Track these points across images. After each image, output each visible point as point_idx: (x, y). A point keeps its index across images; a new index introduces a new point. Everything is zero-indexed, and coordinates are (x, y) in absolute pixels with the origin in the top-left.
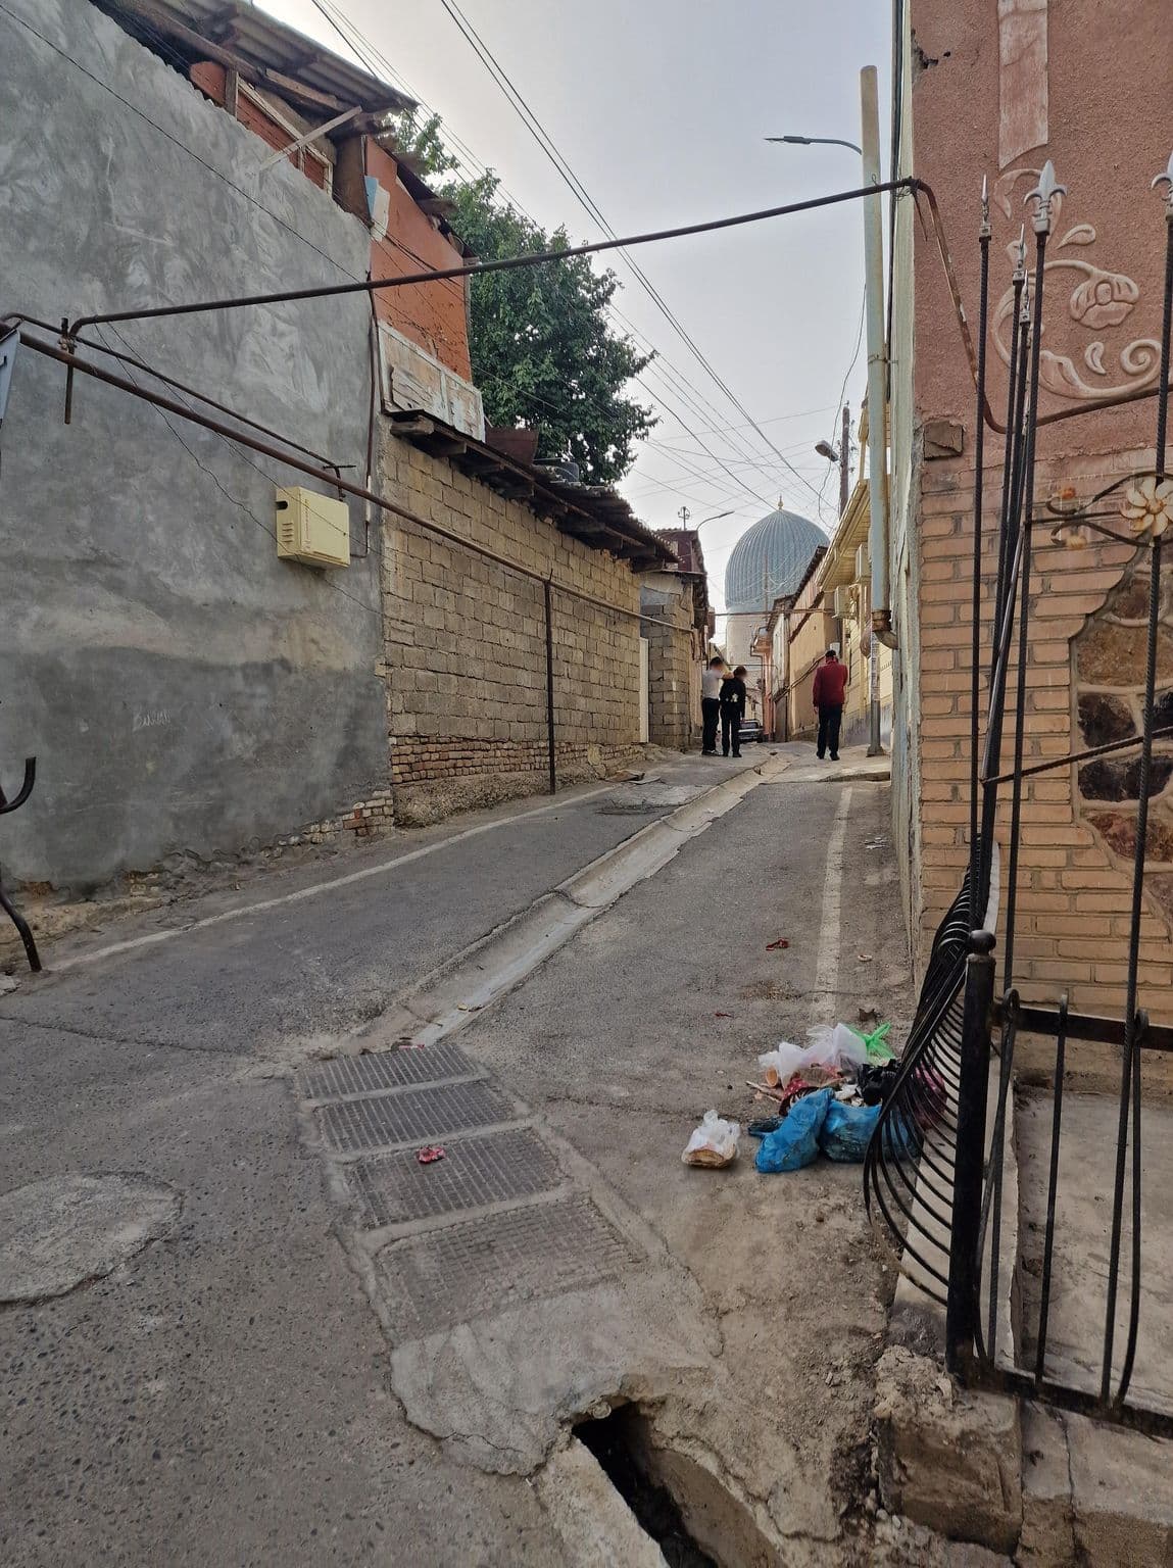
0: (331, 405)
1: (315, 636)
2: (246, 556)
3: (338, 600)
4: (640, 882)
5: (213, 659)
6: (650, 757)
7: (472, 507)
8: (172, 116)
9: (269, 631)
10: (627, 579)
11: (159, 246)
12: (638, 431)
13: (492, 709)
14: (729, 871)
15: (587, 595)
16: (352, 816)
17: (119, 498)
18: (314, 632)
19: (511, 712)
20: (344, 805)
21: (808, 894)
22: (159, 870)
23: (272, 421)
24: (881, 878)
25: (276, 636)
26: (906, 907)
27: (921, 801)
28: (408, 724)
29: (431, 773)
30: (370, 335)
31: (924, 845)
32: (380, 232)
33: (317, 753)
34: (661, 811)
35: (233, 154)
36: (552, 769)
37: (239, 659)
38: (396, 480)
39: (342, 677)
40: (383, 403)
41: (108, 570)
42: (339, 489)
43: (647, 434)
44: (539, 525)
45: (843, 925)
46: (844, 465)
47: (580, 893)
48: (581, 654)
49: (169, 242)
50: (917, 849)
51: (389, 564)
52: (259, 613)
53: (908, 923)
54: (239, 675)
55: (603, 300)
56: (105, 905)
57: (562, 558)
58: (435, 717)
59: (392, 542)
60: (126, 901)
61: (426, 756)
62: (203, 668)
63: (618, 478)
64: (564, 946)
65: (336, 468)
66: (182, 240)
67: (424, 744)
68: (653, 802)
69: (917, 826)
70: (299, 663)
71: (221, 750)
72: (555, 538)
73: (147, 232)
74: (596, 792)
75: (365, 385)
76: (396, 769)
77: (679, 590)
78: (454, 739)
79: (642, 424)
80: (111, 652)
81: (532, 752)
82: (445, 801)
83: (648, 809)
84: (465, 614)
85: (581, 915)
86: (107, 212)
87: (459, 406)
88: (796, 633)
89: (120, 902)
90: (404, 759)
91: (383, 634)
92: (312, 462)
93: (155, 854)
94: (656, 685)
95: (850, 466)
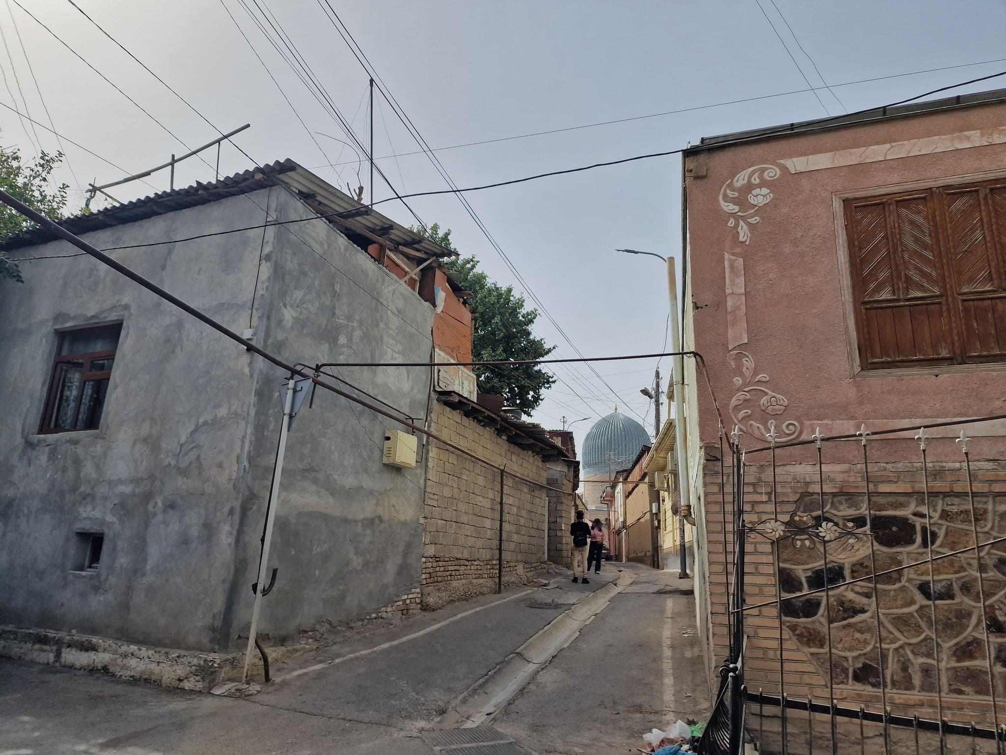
0: (412, 389)
1: (395, 503)
2: (369, 464)
3: (406, 484)
4: (561, 650)
5: (350, 517)
6: (550, 571)
7: (469, 433)
8: (362, 271)
9: (375, 501)
10: (540, 466)
11: (352, 326)
12: (546, 385)
13: (471, 541)
14: (610, 645)
15: (520, 476)
16: (401, 603)
17: (322, 439)
18: (394, 501)
19: (479, 543)
20: (398, 596)
21: (654, 661)
22: (313, 630)
23: (387, 399)
24: (693, 653)
25: (377, 504)
26: (707, 668)
27: (712, 613)
28: (431, 550)
29: (440, 579)
30: (431, 356)
31: (714, 635)
32: (439, 310)
33: (388, 567)
34: (564, 608)
35: (383, 284)
36: (500, 577)
37: (361, 517)
38: (437, 423)
39: (405, 524)
40: (434, 386)
41: (313, 474)
42: (412, 429)
43: (550, 387)
44: (499, 440)
45: (675, 678)
46: (657, 401)
47: (528, 654)
48: (516, 509)
49: (356, 324)
50: (711, 637)
51: (430, 465)
52: (371, 492)
53: (708, 678)
54: (360, 524)
55: (531, 321)
56: (289, 648)
57: (509, 455)
58: (443, 546)
59: (433, 453)
60: (298, 646)
61: (438, 569)
62: (346, 521)
63: (533, 408)
64: (529, 683)
65: (412, 419)
66: (361, 323)
67: (437, 561)
68: (559, 602)
69: (710, 625)
70: (386, 518)
71: (347, 564)
72: (506, 445)
73: (348, 321)
74: (524, 593)
75: (427, 378)
76: (424, 576)
77: (565, 469)
78: (452, 559)
79: (548, 382)
80: (310, 514)
81: (489, 567)
82: (445, 595)
83: (557, 606)
84: (462, 488)
85: (531, 668)
86: (334, 314)
87: (466, 383)
88: (630, 493)
89: (295, 647)
90: (428, 571)
91: (424, 501)
92: (401, 417)
93: (313, 621)
94: (552, 525)
95: (660, 402)
